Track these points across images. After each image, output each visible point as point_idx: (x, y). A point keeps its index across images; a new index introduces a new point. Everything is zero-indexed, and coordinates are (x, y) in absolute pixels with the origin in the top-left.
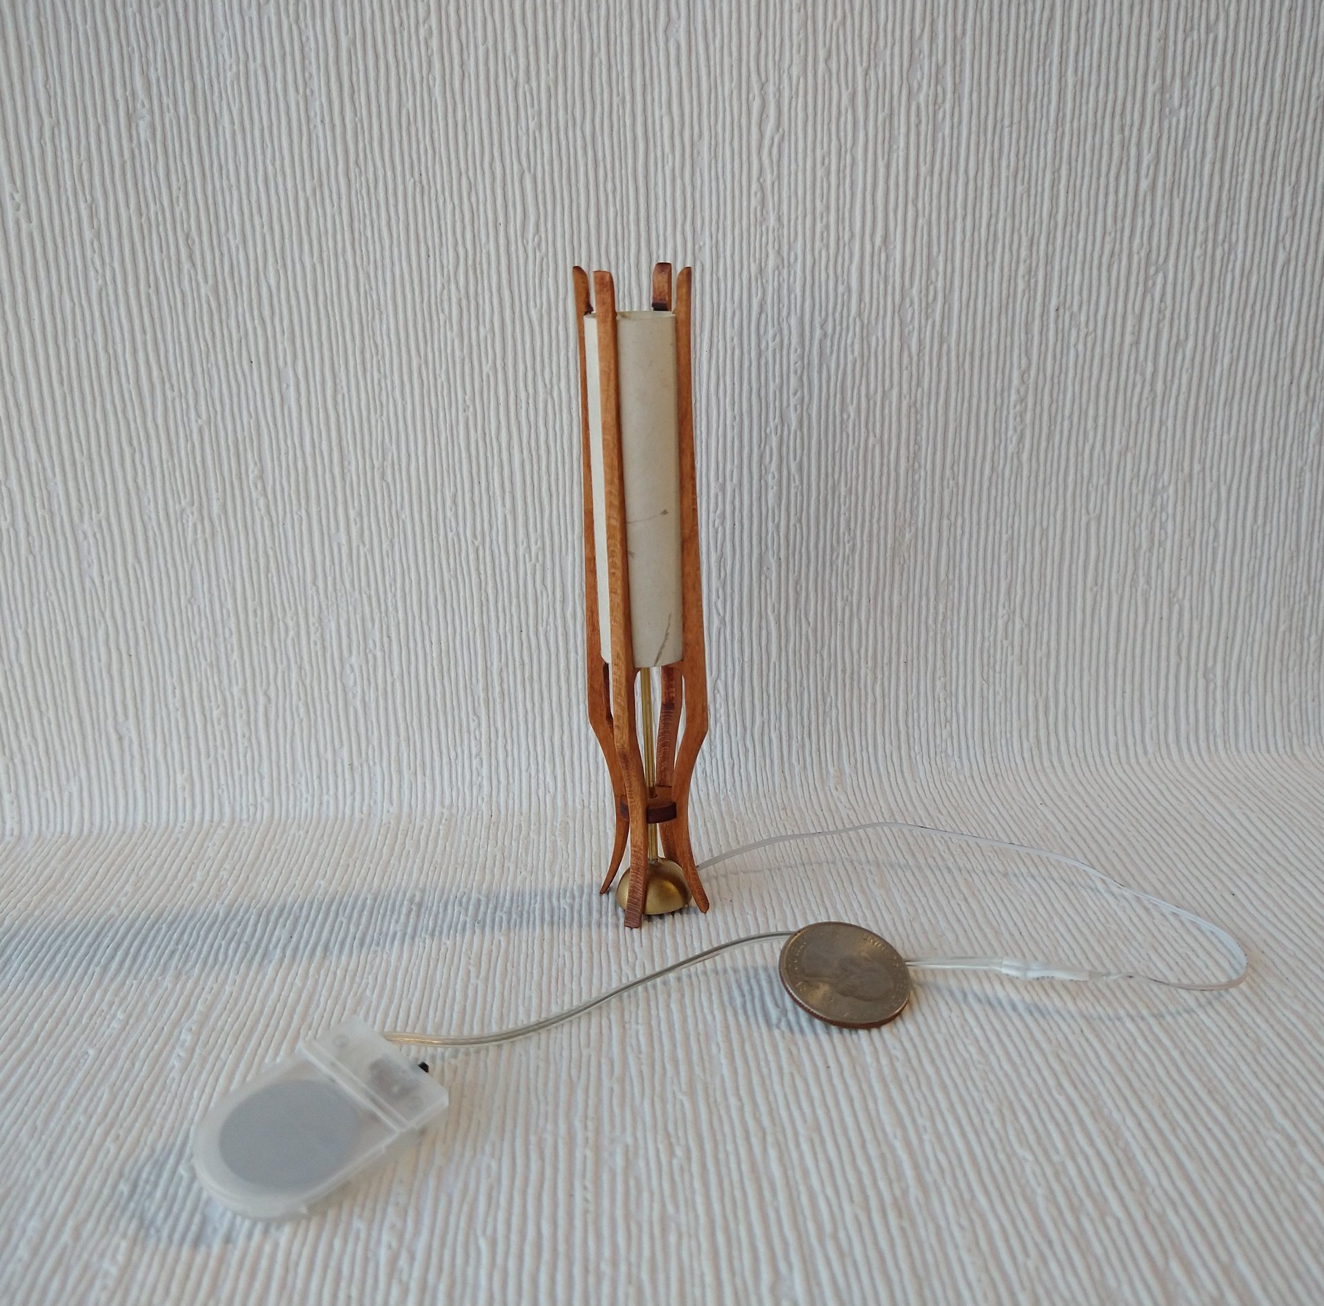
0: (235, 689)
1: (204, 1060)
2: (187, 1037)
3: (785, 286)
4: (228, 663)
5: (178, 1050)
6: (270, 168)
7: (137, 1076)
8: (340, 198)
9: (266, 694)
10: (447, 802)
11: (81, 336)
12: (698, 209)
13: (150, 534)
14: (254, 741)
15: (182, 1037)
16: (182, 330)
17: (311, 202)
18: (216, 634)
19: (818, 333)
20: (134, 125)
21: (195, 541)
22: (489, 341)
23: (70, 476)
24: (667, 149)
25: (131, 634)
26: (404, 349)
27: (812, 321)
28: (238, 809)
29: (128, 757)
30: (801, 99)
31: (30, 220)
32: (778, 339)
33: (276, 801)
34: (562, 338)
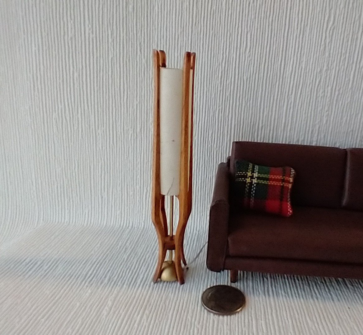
0: (138, 187)
1: (114, 313)
2: (110, 303)
3: (328, 77)
4: (136, 178)
5: (106, 308)
6: (168, 24)
7: (92, 315)
8: (189, 36)
9: (147, 189)
10: (198, 230)
11: (105, 72)
12: (303, 48)
13: (118, 136)
14: (141, 203)
15: (108, 303)
16: (135, 73)
17: (180, 36)
18: (134, 169)
19: (337, 93)
20: (128, 7)
21: (131, 140)
22: (230, 85)
23: (96, 115)
24: (296, 29)
25: (109, 166)
26: (202, 85)
27: (335, 89)
28: (134, 223)
29: (103, 204)
30: (342, 16)
31: (93, 33)
32: (323, 93)
33: (146, 222)
34: (253, 87)
